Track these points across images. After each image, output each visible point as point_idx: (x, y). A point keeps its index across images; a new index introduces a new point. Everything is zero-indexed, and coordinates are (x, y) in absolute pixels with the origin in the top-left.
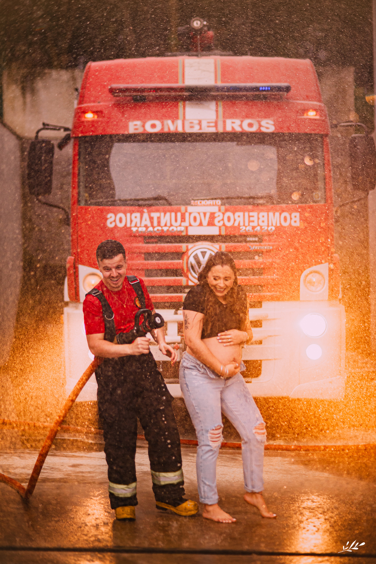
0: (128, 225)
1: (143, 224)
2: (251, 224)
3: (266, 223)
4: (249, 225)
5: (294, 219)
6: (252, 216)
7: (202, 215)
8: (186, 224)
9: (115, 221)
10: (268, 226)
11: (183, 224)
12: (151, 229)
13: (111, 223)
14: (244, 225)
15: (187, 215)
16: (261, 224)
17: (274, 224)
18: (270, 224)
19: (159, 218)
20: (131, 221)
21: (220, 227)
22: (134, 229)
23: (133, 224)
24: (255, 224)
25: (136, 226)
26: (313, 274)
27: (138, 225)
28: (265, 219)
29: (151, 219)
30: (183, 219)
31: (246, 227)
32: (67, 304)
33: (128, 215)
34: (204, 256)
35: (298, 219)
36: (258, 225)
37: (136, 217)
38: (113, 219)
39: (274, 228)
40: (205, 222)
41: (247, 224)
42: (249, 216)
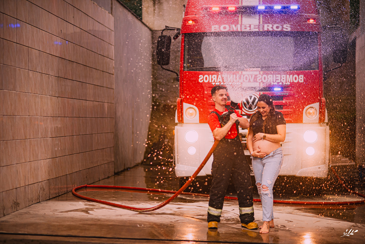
0: (210, 81)
1: (218, 81)
2: (277, 81)
3: (285, 81)
4: (276, 82)
5: (300, 79)
6: (278, 77)
7: (250, 76)
8: (241, 81)
9: (203, 79)
10: (286, 82)
11: (240, 81)
12: (222, 83)
13: (201, 80)
14: (273, 82)
15: (242, 76)
16: (282, 81)
17: (289, 81)
18: (287, 81)
19: (227, 78)
20: (212, 79)
21: (260, 83)
22: (213, 84)
23: (213, 81)
24: (279, 81)
25: (214, 82)
26: (310, 109)
27: (216, 81)
28: (285, 78)
29: (222, 78)
30: (240, 78)
31: (274, 82)
32: (176, 124)
33: (210, 76)
34: (251, 99)
35: (302, 79)
36: (281, 82)
37: (214, 77)
38: (202, 78)
39: (289, 84)
40: (252, 80)
41: (274, 81)
42: (276, 77)
